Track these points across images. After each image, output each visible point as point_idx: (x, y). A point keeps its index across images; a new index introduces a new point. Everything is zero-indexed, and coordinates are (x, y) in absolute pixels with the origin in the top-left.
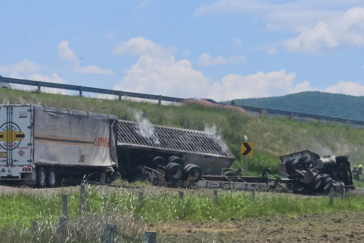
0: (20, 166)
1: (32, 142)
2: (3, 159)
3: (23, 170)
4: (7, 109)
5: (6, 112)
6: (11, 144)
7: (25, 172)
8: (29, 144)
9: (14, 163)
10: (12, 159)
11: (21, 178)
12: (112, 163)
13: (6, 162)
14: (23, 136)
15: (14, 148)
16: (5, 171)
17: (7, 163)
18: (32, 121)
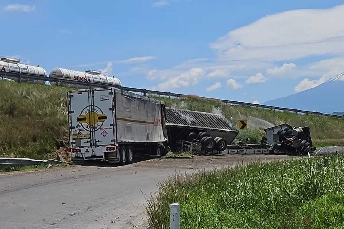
0: (103, 146)
1: (115, 123)
2: (86, 140)
3: (107, 150)
4: (89, 94)
5: (88, 96)
6: (93, 126)
7: (109, 151)
8: (111, 125)
9: (98, 144)
10: (95, 140)
11: (105, 157)
12: (165, 139)
13: (89, 143)
14: (105, 118)
15: (97, 129)
16: (89, 152)
17: (91, 144)
18: (114, 103)
